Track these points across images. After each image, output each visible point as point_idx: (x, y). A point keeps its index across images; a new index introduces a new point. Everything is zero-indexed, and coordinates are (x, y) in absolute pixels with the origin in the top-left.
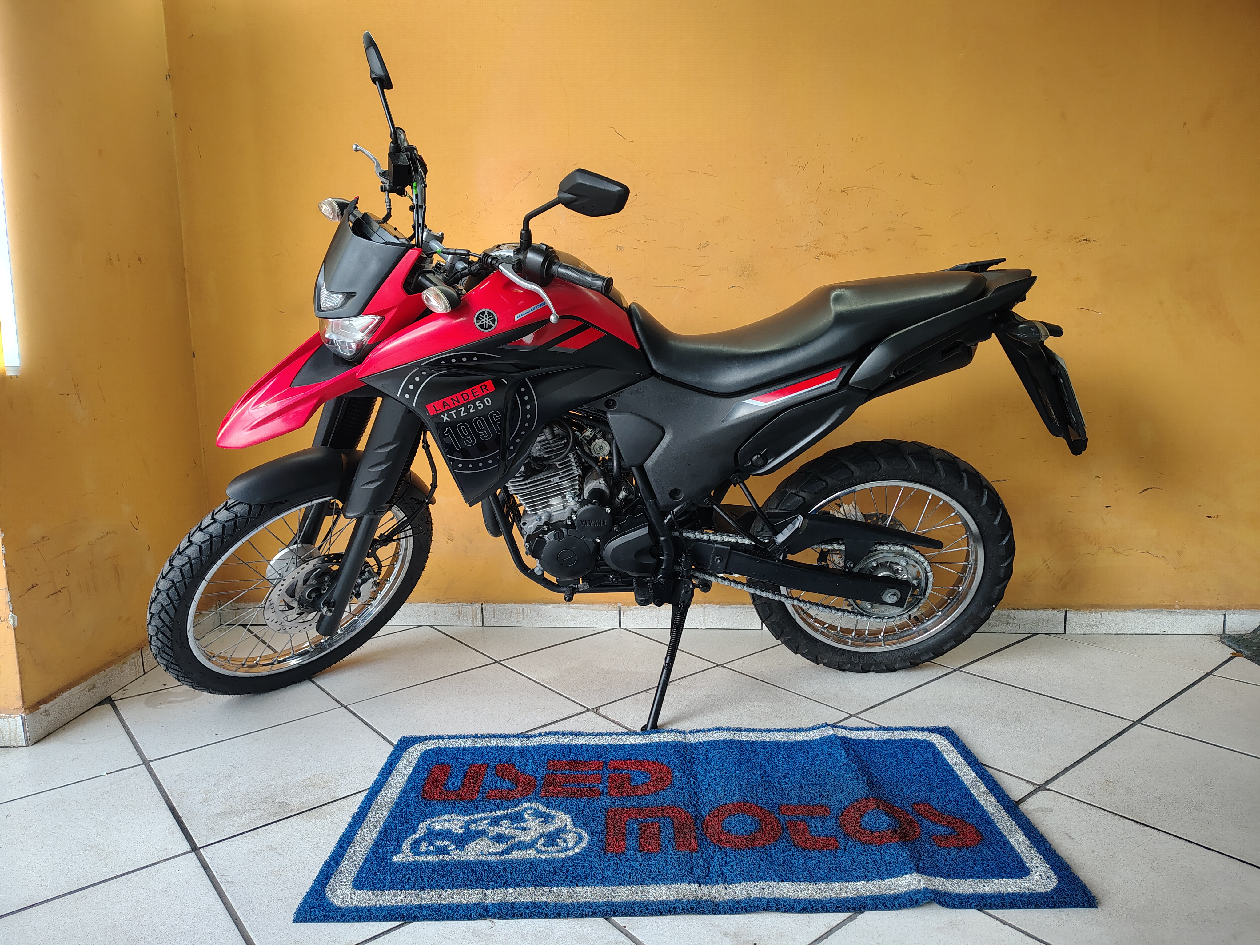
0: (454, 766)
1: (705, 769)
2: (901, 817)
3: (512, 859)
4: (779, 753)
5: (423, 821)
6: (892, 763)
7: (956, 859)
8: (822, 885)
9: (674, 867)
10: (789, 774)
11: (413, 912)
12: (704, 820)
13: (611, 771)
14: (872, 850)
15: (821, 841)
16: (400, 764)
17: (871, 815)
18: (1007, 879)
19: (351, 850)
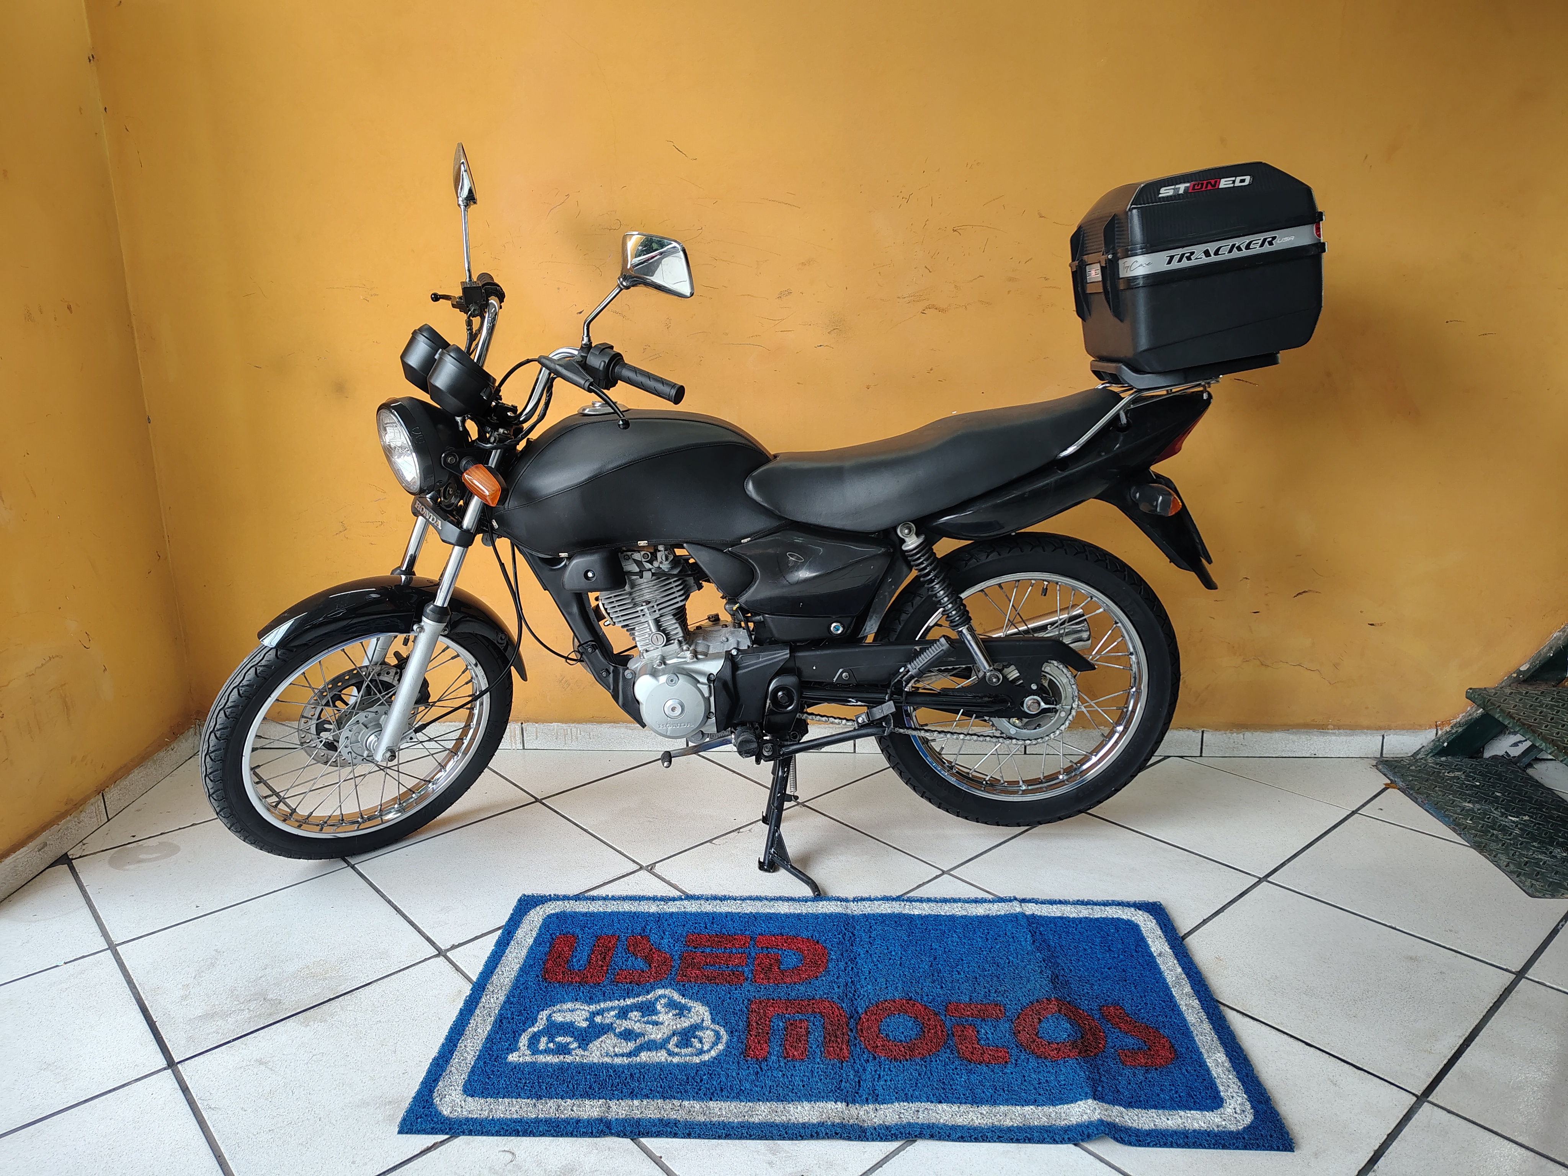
0: (580, 937)
1: (867, 951)
2: (1085, 1024)
3: (640, 1063)
4: (955, 932)
5: (543, 1010)
6: (1085, 950)
7: (1141, 1082)
8: (984, 1109)
9: (821, 1080)
10: (962, 960)
11: (529, 1126)
12: (860, 1018)
13: (758, 950)
14: (1046, 1066)
15: (990, 1052)
16: (520, 933)
17: (1051, 1021)
18: (1195, 1112)
19: (463, 1045)
